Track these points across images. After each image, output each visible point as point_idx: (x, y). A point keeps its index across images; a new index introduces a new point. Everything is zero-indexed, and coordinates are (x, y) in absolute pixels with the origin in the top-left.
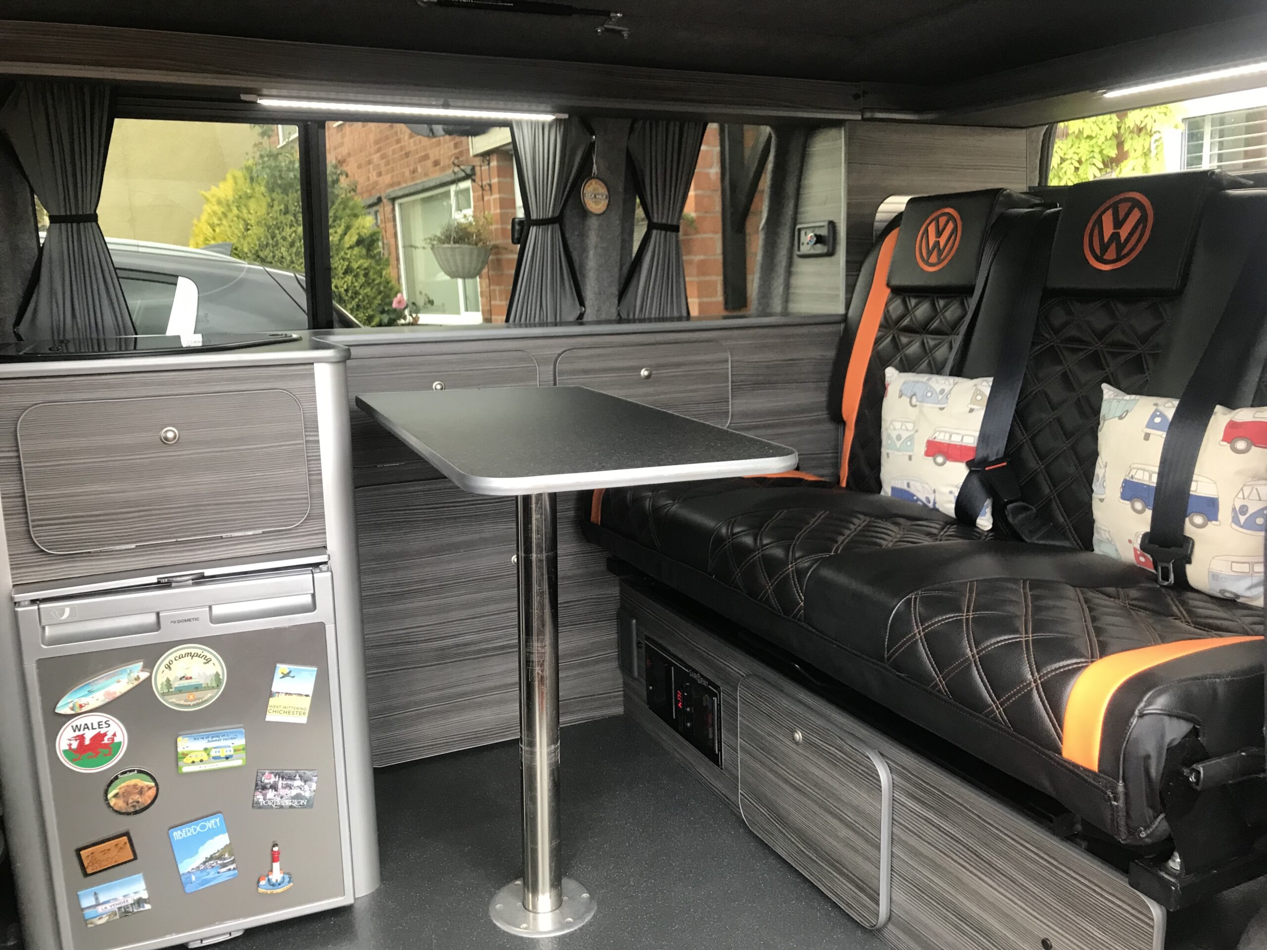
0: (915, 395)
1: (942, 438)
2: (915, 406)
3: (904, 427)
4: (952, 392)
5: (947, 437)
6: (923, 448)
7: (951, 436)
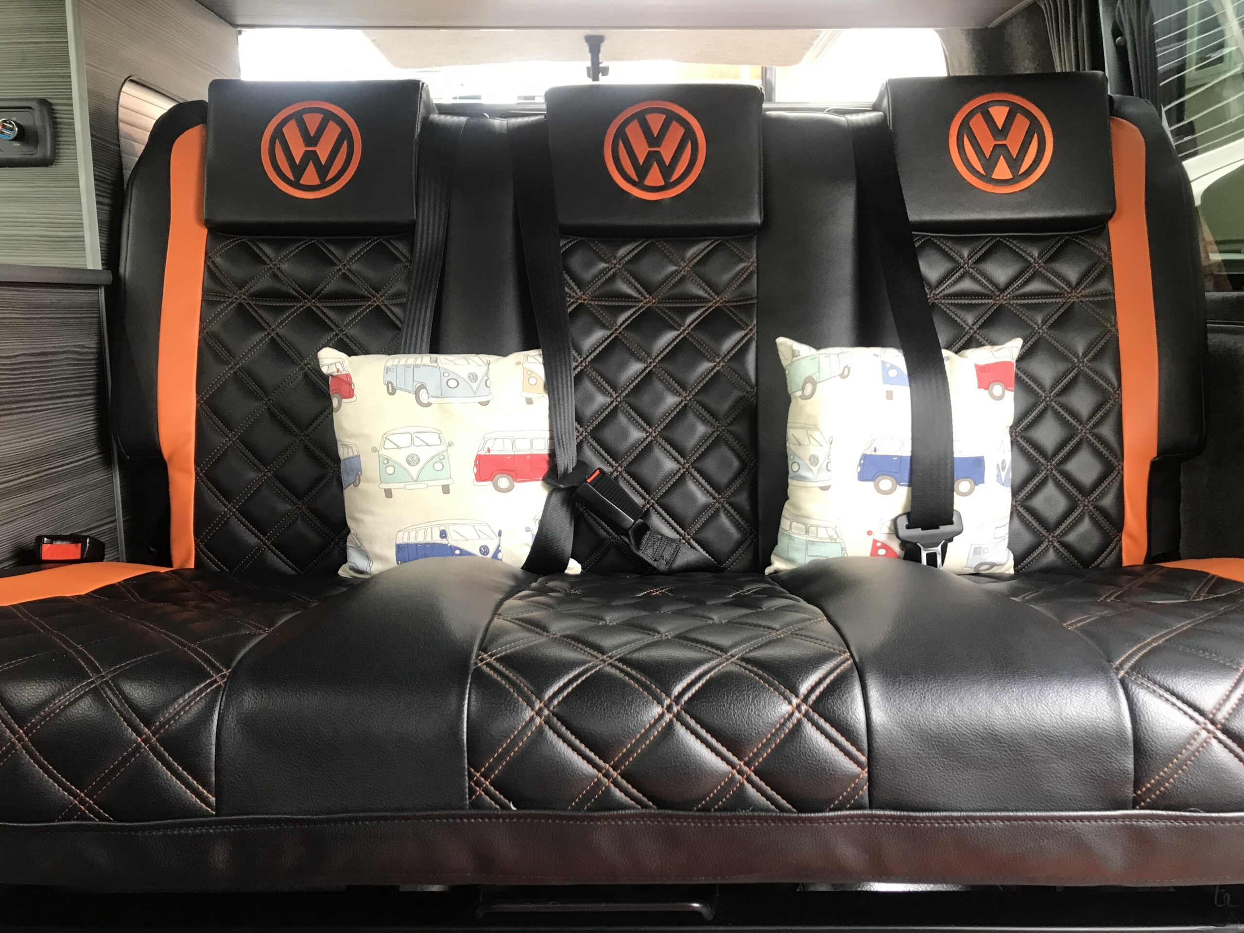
0: (423, 386)
1: (500, 448)
2: (429, 405)
3: (417, 442)
4: (491, 375)
5: (508, 445)
6: (470, 470)
7: (513, 443)
